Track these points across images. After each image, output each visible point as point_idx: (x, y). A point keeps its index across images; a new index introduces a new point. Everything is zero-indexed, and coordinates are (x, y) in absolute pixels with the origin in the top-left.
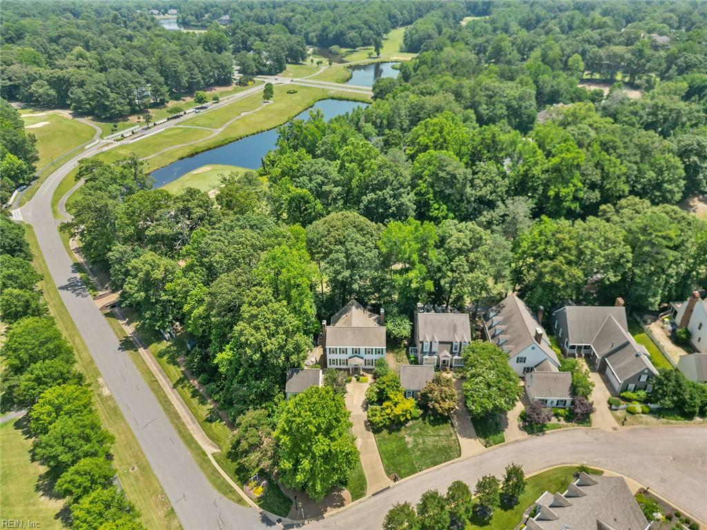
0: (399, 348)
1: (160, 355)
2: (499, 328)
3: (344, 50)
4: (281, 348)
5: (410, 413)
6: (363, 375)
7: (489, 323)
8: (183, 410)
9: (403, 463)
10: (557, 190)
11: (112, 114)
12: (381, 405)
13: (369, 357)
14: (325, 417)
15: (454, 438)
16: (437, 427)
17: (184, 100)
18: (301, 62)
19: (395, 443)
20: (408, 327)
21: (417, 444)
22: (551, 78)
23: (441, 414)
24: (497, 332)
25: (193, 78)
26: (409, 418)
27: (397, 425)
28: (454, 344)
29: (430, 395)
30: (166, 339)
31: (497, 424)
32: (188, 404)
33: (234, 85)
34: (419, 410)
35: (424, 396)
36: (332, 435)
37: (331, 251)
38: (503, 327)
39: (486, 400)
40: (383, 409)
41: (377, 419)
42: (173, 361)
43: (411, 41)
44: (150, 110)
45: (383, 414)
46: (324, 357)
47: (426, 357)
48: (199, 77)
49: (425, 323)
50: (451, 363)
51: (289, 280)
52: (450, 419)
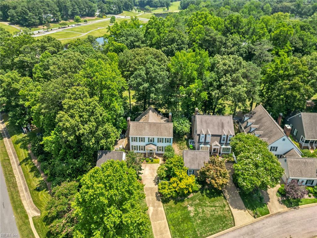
0: (182, 140)
1: (17, 143)
2: (254, 127)
3: (151, 8)
4: (92, 133)
5: (192, 187)
6: (155, 158)
7: (245, 124)
8: (22, 182)
9: (186, 230)
10: (277, 50)
11: (29, 23)
12: (169, 180)
13: (160, 145)
14: (117, 189)
15: (227, 208)
16: (213, 199)
17: (69, 21)
18: (130, 11)
19: (179, 212)
20: (188, 125)
21: (198, 213)
22: (257, 13)
23: (215, 189)
24: (252, 130)
25: (74, 10)
26: (191, 191)
27: (181, 196)
28: (223, 136)
29: (207, 173)
30: (24, 132)
31: (261, 199)
32: (26, 176)
33: (96, 17)
34: (198, 185)
35: (203, 173)
36: (124, 207)
37: (136, 69)
38: (257, 126)
39: (255, 178)
40: (170, 183)
41: (166, 191)
42: (24, 147)
43: (184, 4)
44: (50, 24)
45: (171, 187)
46: (128, 145)
47: (202, 146)
48: (78, 10)
49: (201, 122)
50: (220, 151)
51: (101, 81)
52: (222, 192)
